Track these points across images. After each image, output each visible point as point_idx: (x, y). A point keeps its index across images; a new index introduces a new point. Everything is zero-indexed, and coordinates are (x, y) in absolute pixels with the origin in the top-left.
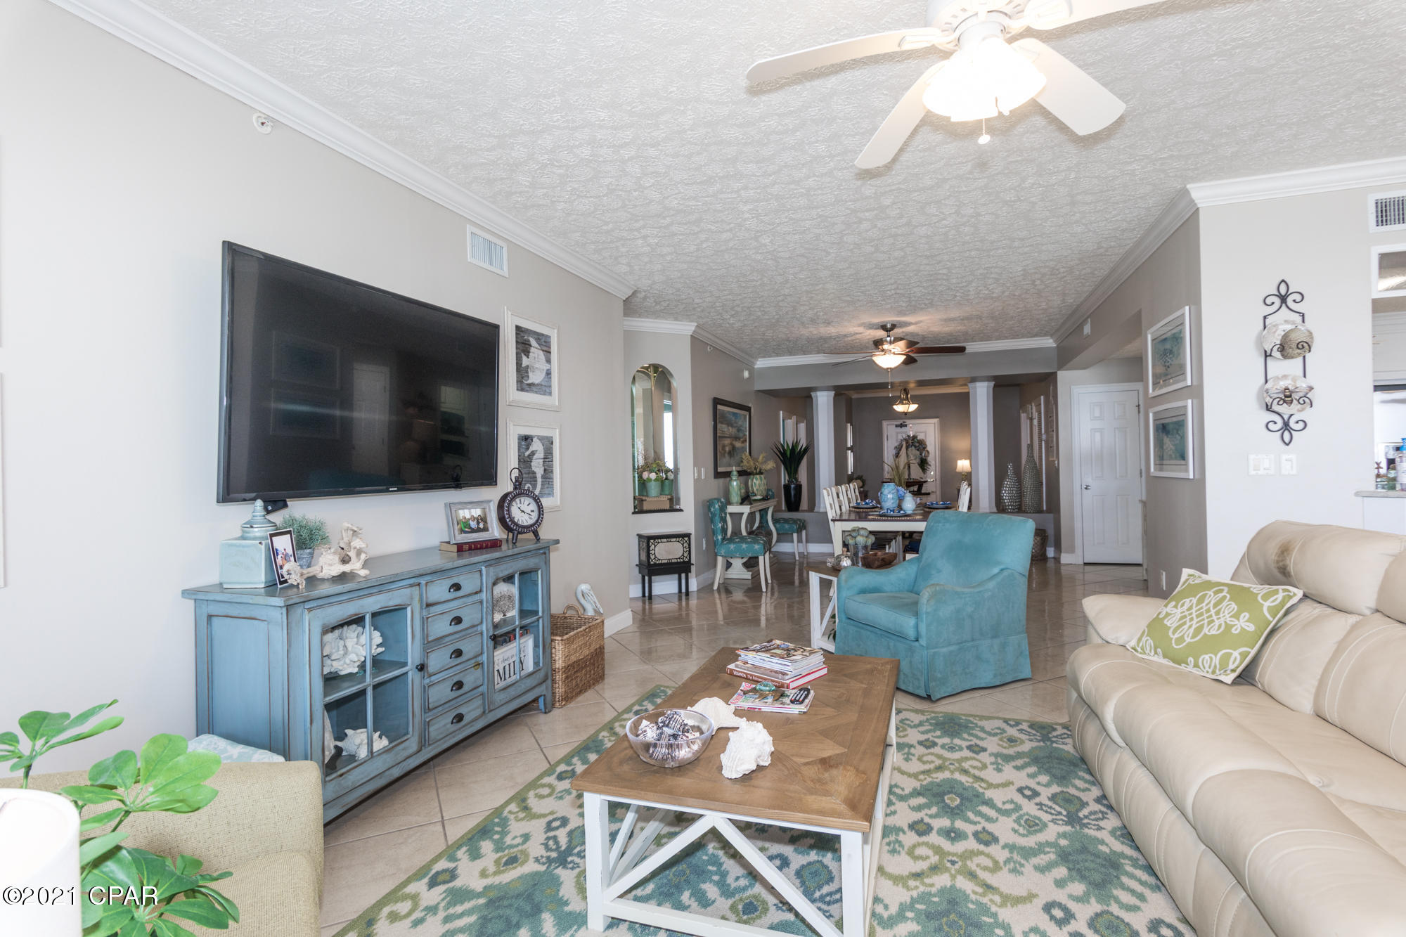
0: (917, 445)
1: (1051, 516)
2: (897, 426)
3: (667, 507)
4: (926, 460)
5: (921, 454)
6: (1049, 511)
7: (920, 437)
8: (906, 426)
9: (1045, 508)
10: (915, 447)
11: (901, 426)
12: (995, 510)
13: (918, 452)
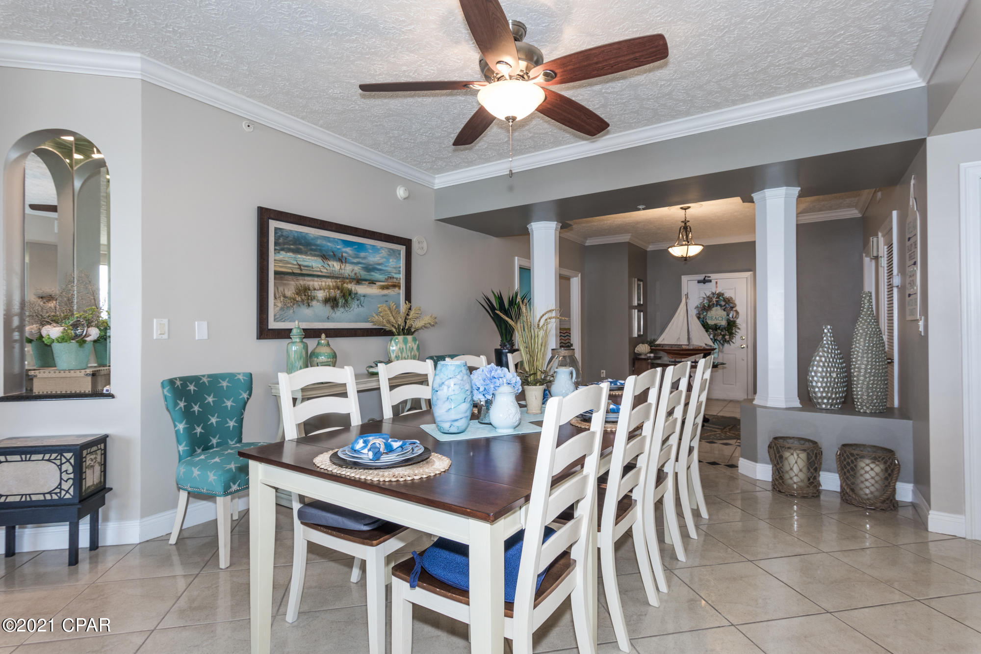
0: (723, 303)
1: (908, 424)
2: (699, 282)
3: (87, 388)
4: (734, 322)
5: (728, 315)
6: (904, 413)
7: (727, 295)
8: (710, 281)
9: (896, 403)
10: (721, 306)
11: (705, 281)
12: (797, 404)
13: (725, 313)
